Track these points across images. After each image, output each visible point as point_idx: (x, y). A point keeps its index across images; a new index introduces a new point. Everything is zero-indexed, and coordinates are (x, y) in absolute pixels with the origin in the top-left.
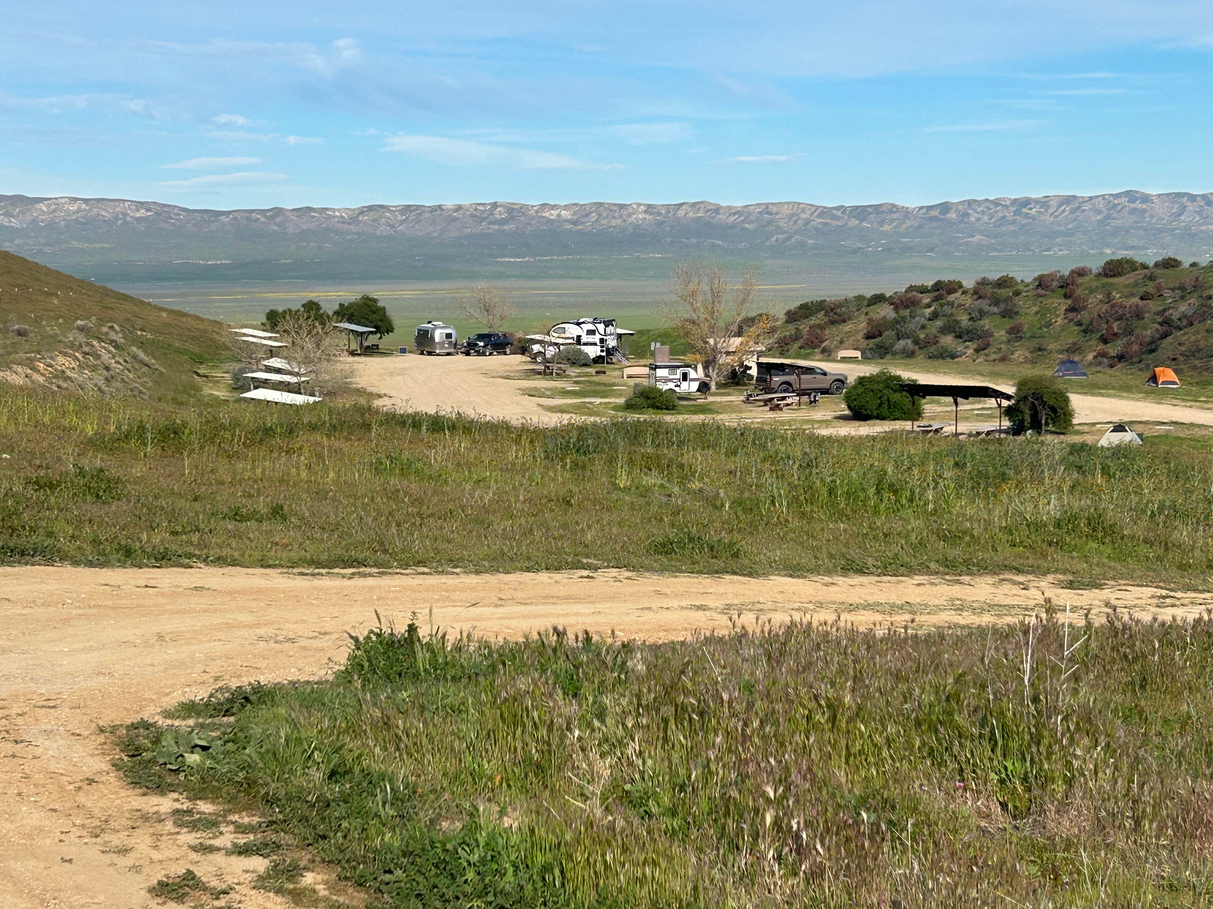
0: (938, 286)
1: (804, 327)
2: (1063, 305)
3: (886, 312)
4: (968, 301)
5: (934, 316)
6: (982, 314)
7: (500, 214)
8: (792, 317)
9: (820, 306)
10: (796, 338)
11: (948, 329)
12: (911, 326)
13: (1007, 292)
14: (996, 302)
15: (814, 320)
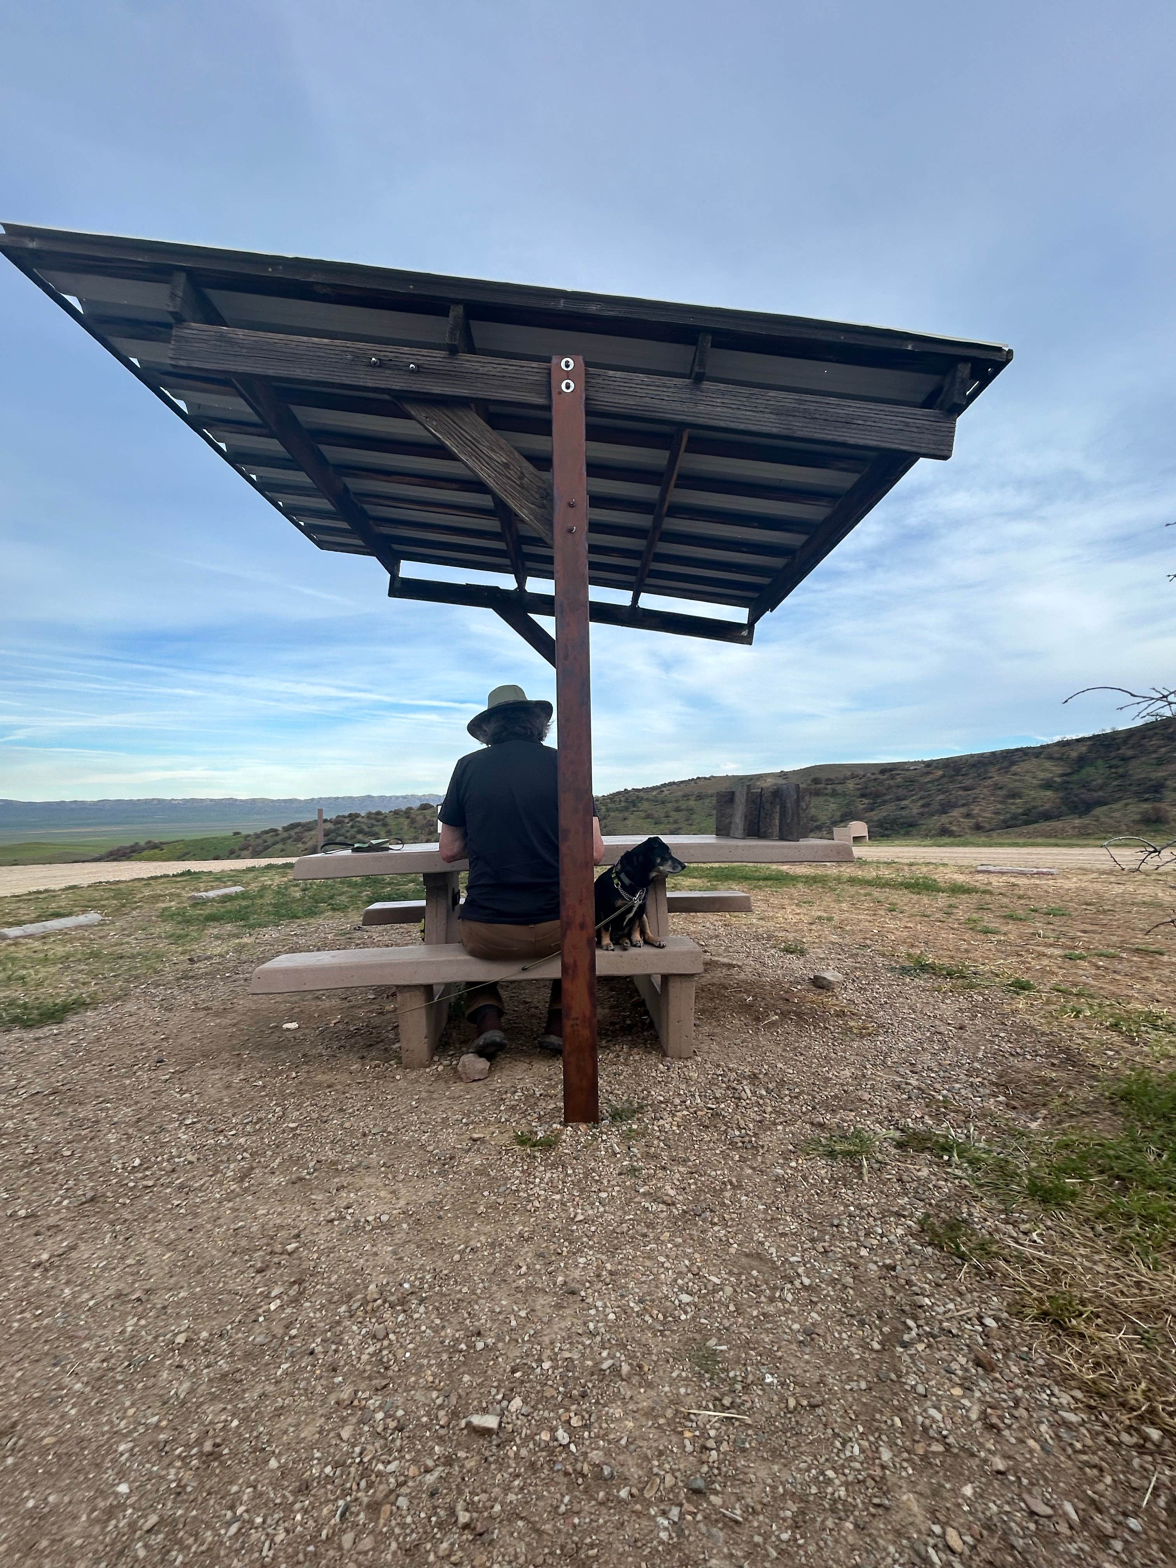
0: (350, 815)
1: (292, 833)
2: (407, 822)
3: (329, 826)
4: (365, 820)
5: (352, 827)
6: (373, 825)
7: (155, 802)
8: (286, 829)
9: (298, 825)
10: (290, 838)
11: (360, 831)
12: (342, 831)
13: (381, 817)
14: (378, 821)
15: (297, 830)
